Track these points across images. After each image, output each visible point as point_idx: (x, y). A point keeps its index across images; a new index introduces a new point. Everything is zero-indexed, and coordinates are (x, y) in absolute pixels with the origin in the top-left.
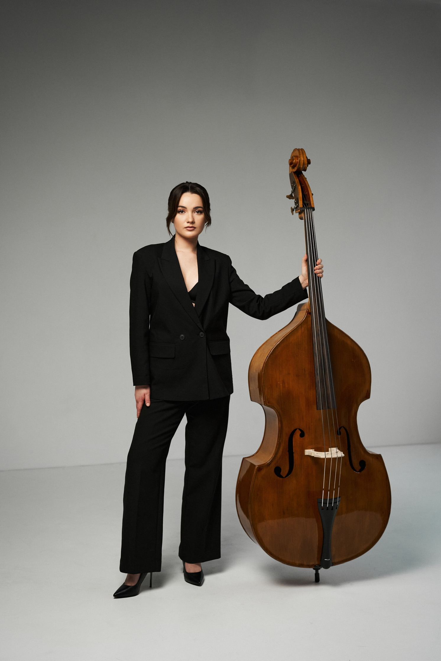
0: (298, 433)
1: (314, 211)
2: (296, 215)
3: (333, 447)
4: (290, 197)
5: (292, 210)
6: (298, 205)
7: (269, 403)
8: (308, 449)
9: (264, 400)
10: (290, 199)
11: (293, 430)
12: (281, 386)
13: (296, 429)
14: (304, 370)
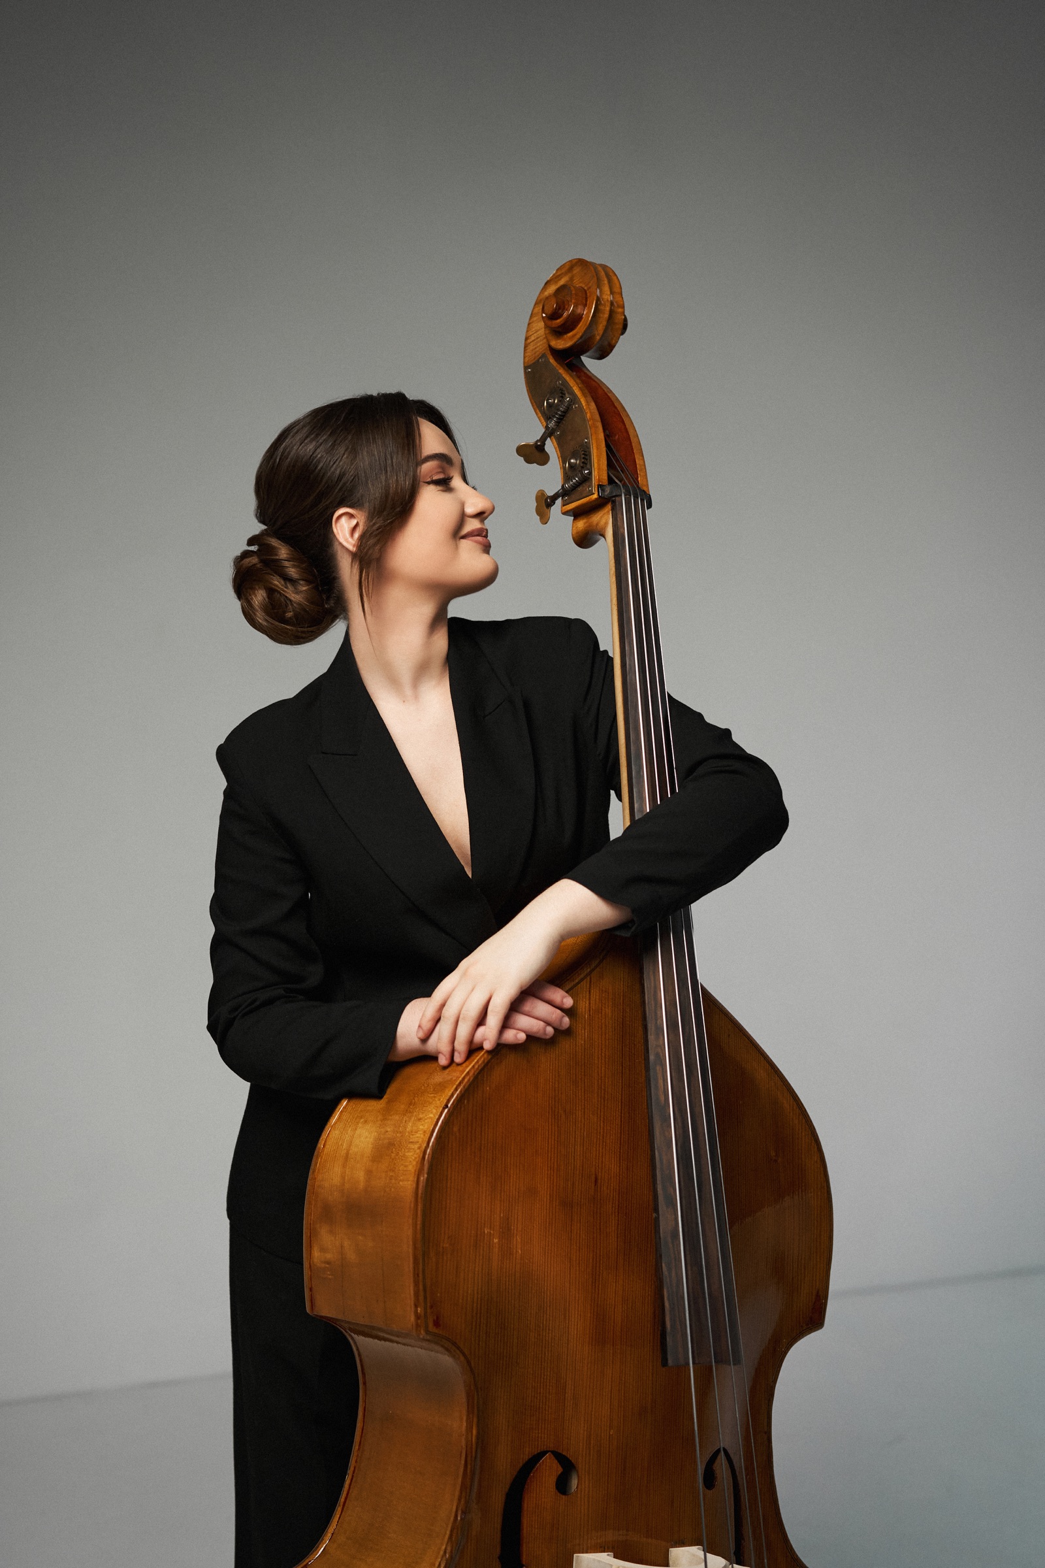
0: (549, 1470)
1: (650, 509)
2: (562, 524)
3: (682, 1543)
4: (534, 454)
5: (545, 503)
6: (590, 473)
7: (437, 1324)
8: (587, 1553)
9: (416, 1306)
10: (529, 460)
11: (526, 1458)
12: (496, 1250)
13: (542, 1454)
14: (593, 1177)
